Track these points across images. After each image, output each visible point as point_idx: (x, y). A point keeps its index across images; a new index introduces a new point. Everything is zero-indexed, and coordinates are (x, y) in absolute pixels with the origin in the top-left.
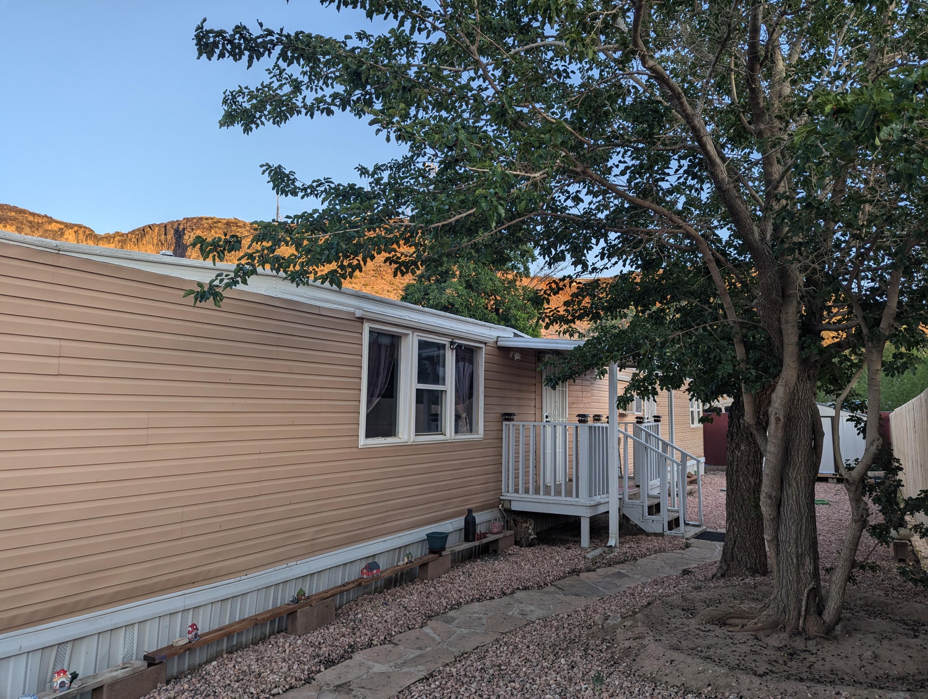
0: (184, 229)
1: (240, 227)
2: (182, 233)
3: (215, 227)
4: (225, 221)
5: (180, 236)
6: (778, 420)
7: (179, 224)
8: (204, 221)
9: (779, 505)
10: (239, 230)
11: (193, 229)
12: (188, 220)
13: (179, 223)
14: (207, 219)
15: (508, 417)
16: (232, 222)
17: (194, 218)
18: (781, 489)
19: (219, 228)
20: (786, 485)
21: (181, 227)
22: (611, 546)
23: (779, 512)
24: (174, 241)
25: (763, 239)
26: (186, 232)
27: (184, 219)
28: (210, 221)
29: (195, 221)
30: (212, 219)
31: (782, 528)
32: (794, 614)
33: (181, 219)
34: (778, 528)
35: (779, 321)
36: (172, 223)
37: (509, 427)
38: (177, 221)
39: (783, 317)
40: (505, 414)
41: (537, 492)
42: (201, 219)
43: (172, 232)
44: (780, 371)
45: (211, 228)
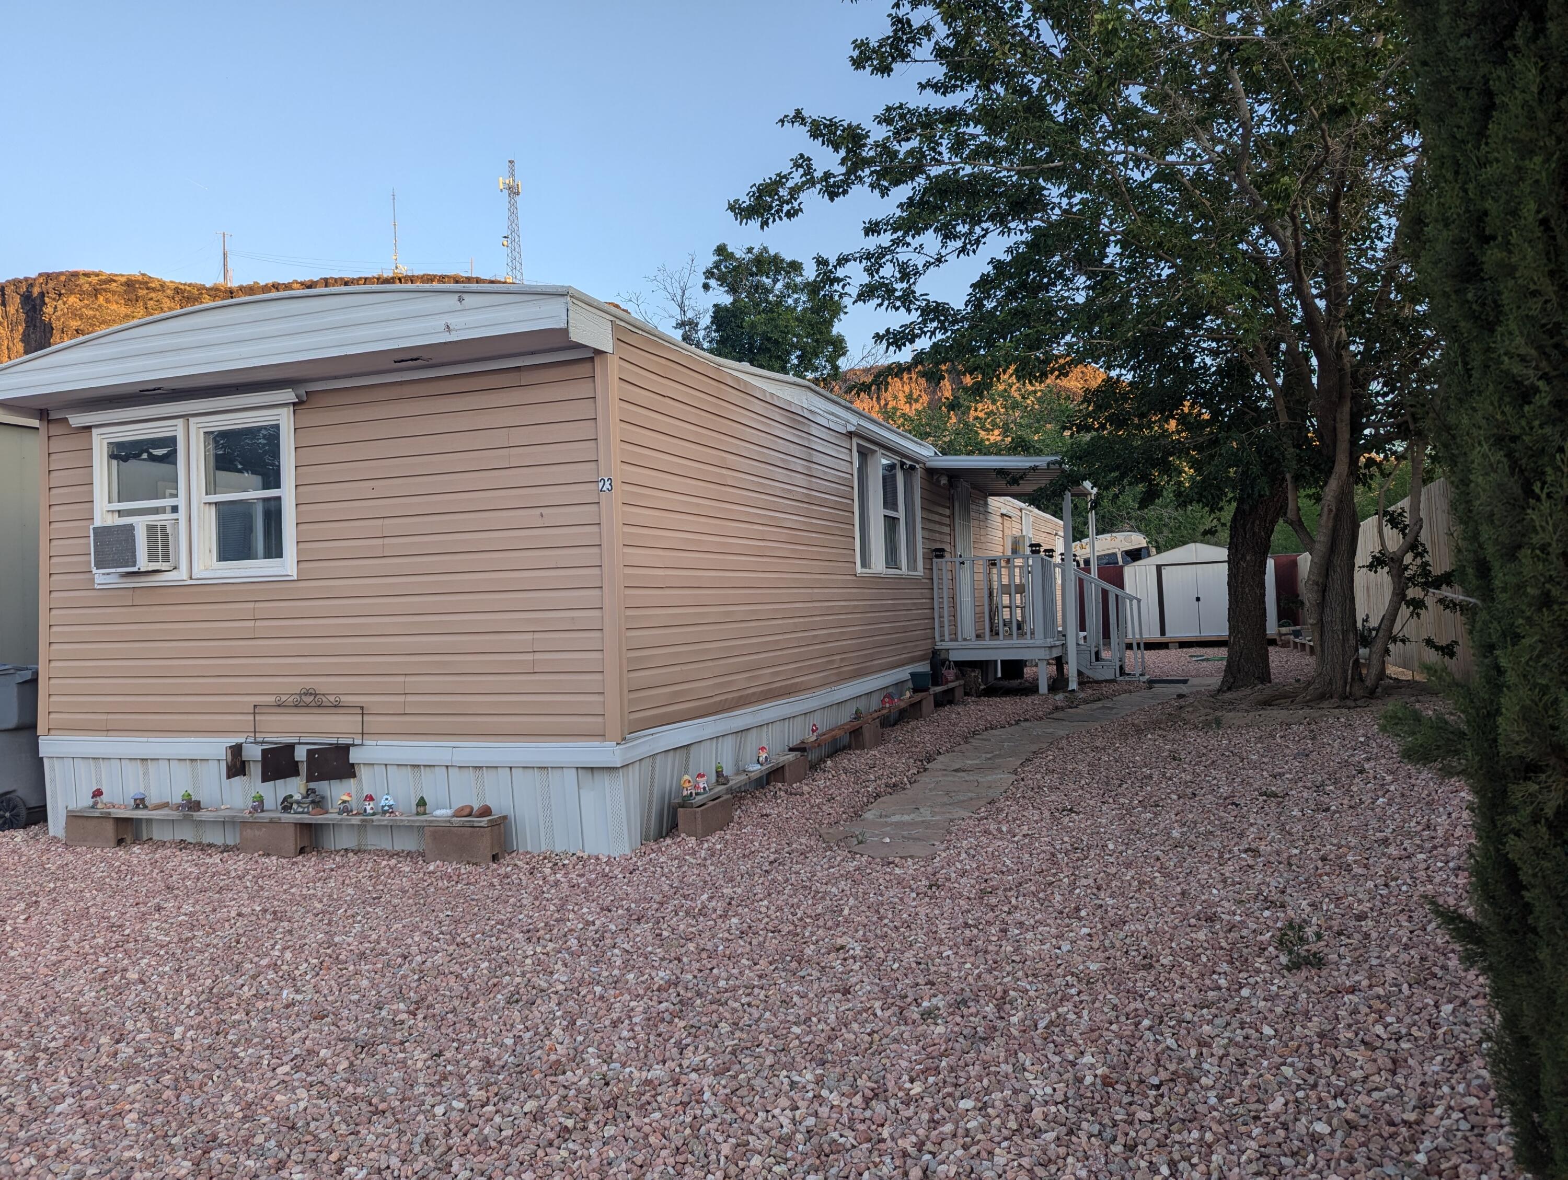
0: (42, 295)
1: (154, 290)
2: (38, 302)
3: (105, 290)
4: (124, 279)
5: (34, 307)
6: (1330, 511)
7: (32, 285)
8: (82, 280)
9: (1324, 591)
10: (153, 295)
11: (60, 295)
12: (48, 277)
13: (30, 283)
14: (87, 275)
15: (939, 553)
16: (137, 281)
17: (61, 274)
18: (1327, 575)
19: (114, 293)
20: (1331, 573)
21: (36, 291)
22: (1073, 690)
23: (1324, 596)
24: (22, 316)
25: (1330, 346)
26: (47, 300)
27: (40, 275)
28: (94, 280)
29: (63, 278)
30: (97, 275)
31: (1328, 611)
32: (1340, 683)
33: (33, 275)
34: (1323, 612)
35: (1335, 420)
36: (16, 283)
37: (944, 564)
38: (26, 279)
39: (1338, 416)
40: (936, 550)
41: (995, 633)
42: (75, 275)
43: (18, 299)
44: (1332, 468)
45: (96, 292)
